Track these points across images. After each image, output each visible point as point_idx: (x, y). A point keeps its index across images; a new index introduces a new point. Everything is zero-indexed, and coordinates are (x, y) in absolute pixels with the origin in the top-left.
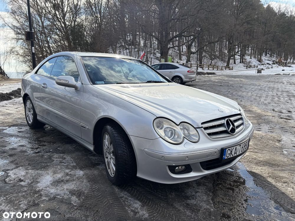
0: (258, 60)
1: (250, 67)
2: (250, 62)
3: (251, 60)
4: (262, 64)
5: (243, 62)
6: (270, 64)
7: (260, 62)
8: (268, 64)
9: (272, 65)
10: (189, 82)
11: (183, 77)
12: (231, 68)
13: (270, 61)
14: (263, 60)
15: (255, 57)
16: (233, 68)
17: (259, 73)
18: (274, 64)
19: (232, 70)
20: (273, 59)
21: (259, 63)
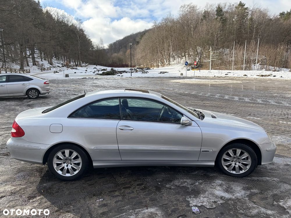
0: (49, 63)
1: (44, 69)
2: (42, 65)
3: (42, 62)
4: (54, 67)
5: (35, 64)
6: (60, 67)
7: (51, 64)
8: (58, 66)
9: (62, 67)
10: (46, 94)
11: (40, 89)
12: (28, 70)
13: (59, 63)
14: (54, 63)
15: (45, 60)
16: (29, 71)
17: (67, 77)
18: (63, 66)
19: (30, 72)
20: (62, 62)
21: (51, 66)
